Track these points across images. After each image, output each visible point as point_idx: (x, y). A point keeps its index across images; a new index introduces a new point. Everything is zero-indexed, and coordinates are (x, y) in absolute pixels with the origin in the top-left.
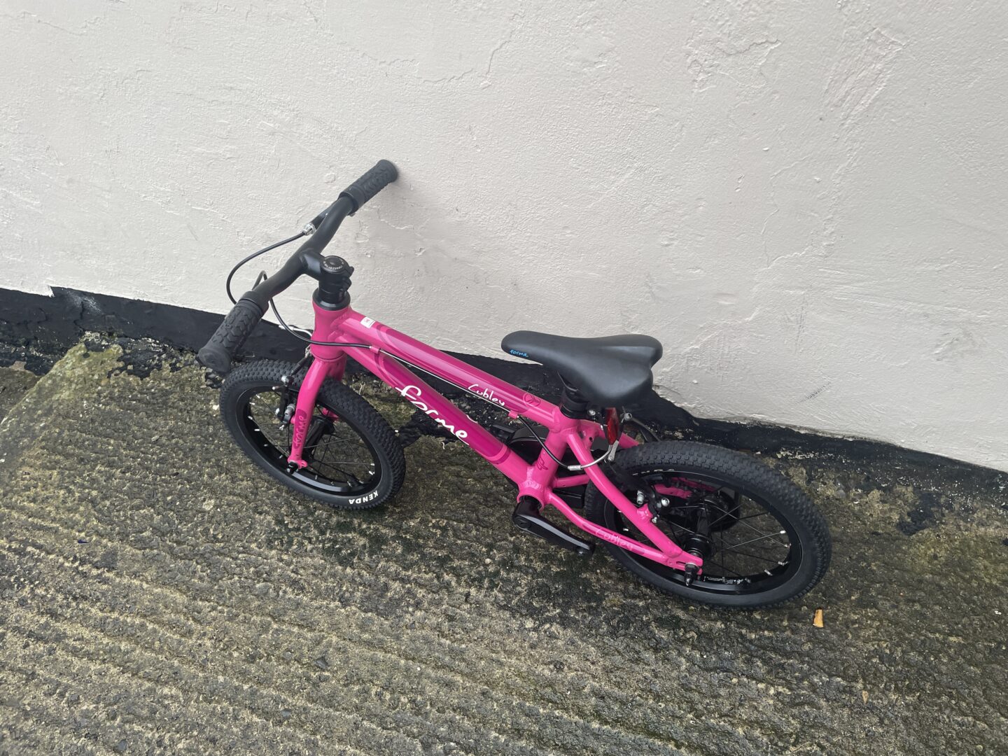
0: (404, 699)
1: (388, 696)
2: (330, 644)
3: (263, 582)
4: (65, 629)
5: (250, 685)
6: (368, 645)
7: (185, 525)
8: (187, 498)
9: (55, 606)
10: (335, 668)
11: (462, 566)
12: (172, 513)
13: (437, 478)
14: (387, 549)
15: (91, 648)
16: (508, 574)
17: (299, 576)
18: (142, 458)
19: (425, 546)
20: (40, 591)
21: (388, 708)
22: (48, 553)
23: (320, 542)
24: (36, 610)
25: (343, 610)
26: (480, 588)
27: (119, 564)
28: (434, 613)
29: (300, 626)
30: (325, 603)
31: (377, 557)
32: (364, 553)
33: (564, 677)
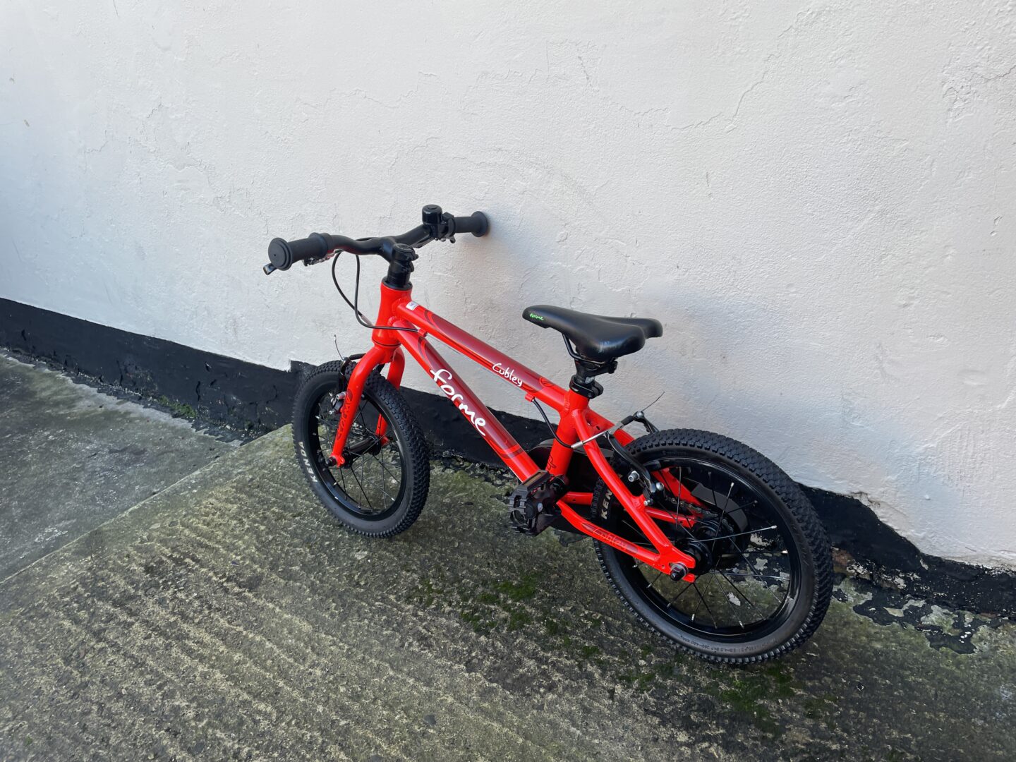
2: (443, 704)
3: (393, 630)
4: (189, 631)
5: (348, 722)
6: (486, 715)
7: (333, 567)
8: (344, 545)
9: (189, 610)
10: (443, 728)
11: (611, 661)
13: (598, 575)
14: (529, 628)
15: (206, 652)
16: (664, 680)
17: (430, 633)
19: (572, 633)
20: (181, 595)
22: (202, 566)
23: (460, 607)
24: (170, 610)
25: (467, 675)
26: (629, 687)
27: (261, 588)
28: (568, 700)
29: (417, 680)
30: (449, 663)
31: (517, 633)
32: (503, 626)
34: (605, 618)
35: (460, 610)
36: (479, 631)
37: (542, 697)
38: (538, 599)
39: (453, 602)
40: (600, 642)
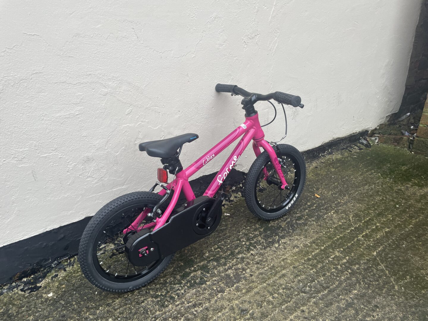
0: (281, 291)
1: (277, 295)
2: (237, 305)
6: (249, 292)
10: (250, 308)
14: (210, 267)
16: (254, 241)
17: (193, 302)
21: (281, 297)
25: (225, 294)
26: (253, 250)
28: (252, 266)
29: (219, 312)
30: (216, 298)
31: (211, 272)
32: (205, 275)
33: (302, 247)
34: (218, 244)
36: (202, 284)
37: (247, 273)
38: (196, 259)
39: (179, 288)
40: (229, 250)
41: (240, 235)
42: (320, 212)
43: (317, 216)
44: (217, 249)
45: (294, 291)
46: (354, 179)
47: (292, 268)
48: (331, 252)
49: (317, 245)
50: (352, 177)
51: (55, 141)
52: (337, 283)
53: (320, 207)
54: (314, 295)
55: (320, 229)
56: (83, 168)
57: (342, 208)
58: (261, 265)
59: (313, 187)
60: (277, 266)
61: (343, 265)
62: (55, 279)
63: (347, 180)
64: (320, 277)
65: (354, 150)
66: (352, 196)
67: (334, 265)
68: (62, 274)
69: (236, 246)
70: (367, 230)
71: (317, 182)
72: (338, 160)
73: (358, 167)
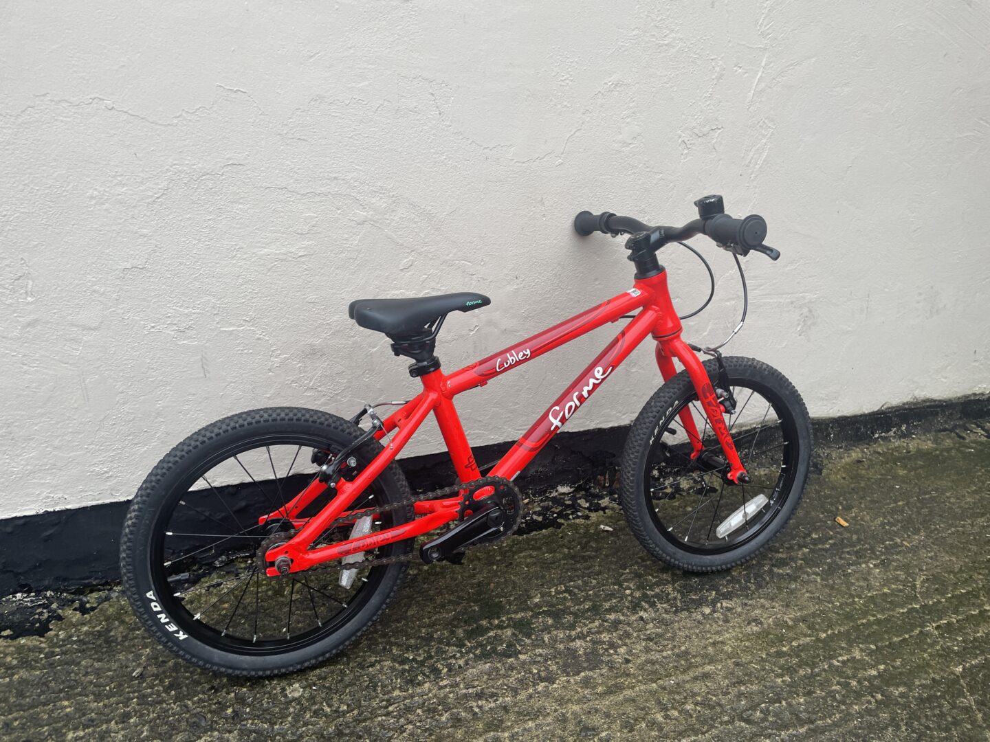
0: (689, 707)
1: (676, 713)
2: (575, 714)
3: (446, 712)
6: (611, 693)
7: (282, 723)
8: (255, 699)
10: (605, 726)
11: (614, 604)
12: (250, 721)
13: (516, 566)
14: (537, 627)
16: (653, 591)
17: (479, 688)
18: (137, 698)
21: (686, 719)
25: (555, 686)
26: (645, 609)
28: (634, 643)
29: (531, 719)
30: (531, 691)
31: (537, 636)
32: (520, 639)
33: (769, 625)
34: (568, 585)
35: (471, 655)
36: (510, 656)
37: (618, 655)
38: (510, 605)
39: (455, 655)
40: (590, 600)
41: (625, 574)
42: (841, 558)
43: (829, 564)
44: (562, 592)
45: (721, 713)
46: (952, 500)
47: (731, 665)
48: (843, 648)
49: (811, 627)
50: (948, 494)
51: (254, 303)
52: (838, 716)
53: (843, 548)
54: (770, 731)
55: (830, 596)
56: (300, 367)
57: (901, 559)
58: (656, 643)
59: (839, 502)
60: (695, 654)
61: (865, 680)
62: (215, 591)
63: (932, 499)
64: (798, 695)
65: (971, 435)
66: (936, 535)
67: (841, 677)
68: (229, 584)
69: (607, 595)
70: (953, 616)
71: (850, 493)
72: (920, 454)
73: (972, 474)
